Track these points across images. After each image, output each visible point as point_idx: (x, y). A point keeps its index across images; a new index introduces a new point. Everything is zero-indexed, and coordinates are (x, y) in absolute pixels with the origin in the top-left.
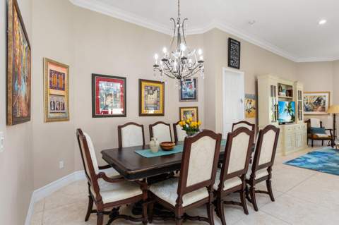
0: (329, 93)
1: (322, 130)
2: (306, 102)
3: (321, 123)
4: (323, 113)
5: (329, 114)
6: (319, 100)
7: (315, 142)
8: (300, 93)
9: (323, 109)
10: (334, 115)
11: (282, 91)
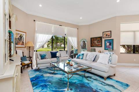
0: (26, 33)
6: (21, 37)
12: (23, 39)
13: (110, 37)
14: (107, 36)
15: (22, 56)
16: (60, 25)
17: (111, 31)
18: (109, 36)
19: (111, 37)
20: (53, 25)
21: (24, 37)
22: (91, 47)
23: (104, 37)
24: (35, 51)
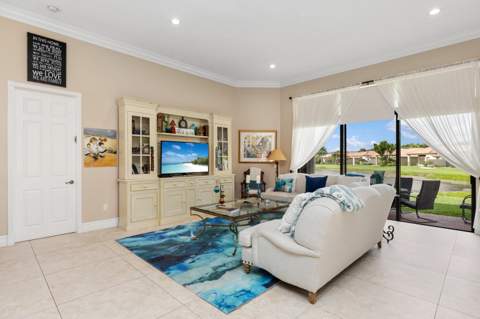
0: (276, 132)
2: (247, 144)
3: (262, 173)
6: (264, 142)
8: (223, 132)
11: (186, 127)
12: (270, 145)
16: (368, 83)
21: (272, 140)
24: (291, 171)
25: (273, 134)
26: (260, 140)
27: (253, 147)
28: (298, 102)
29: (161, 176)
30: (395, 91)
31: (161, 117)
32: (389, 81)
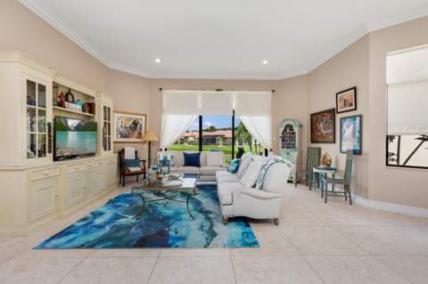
0: (146, 116)
1: (136, 162)
2: (120, 125)
3: (136, 152)
4: (139, 140)
5: (145, 142)
6: (135, 124)
7: (127, 178)
8: (107, 110)
9: (140, 135)
10: (150, 143)
11: (73, 102)
12: (141, 127)
13: (353, 107)
14: (345, 105)
15: (134, 158)
16: (218, 90)
17: (355, 88)
18: (351, 105)
19: (356, 109)
20: (200, 92)
21: (143, 122)
22: (313, 141)
23: (339, 110)
24: (161, 150)
25: (143, 118)
26: (132, 122)
27: (126, 128)
28: (167, 93)
29: (55, 159)
30: (234, 98)
31: (56, 86)
32: (231, 92)
